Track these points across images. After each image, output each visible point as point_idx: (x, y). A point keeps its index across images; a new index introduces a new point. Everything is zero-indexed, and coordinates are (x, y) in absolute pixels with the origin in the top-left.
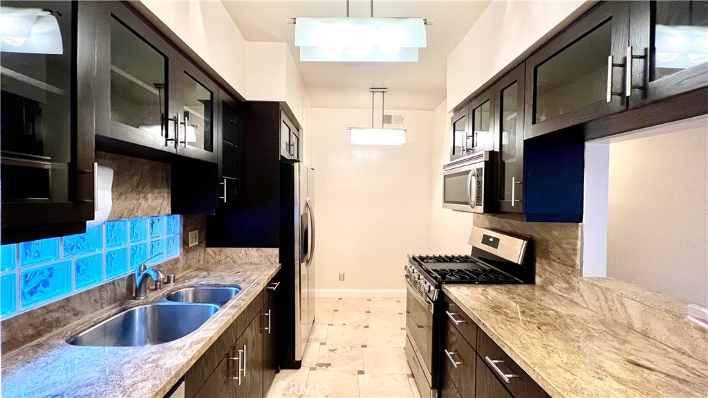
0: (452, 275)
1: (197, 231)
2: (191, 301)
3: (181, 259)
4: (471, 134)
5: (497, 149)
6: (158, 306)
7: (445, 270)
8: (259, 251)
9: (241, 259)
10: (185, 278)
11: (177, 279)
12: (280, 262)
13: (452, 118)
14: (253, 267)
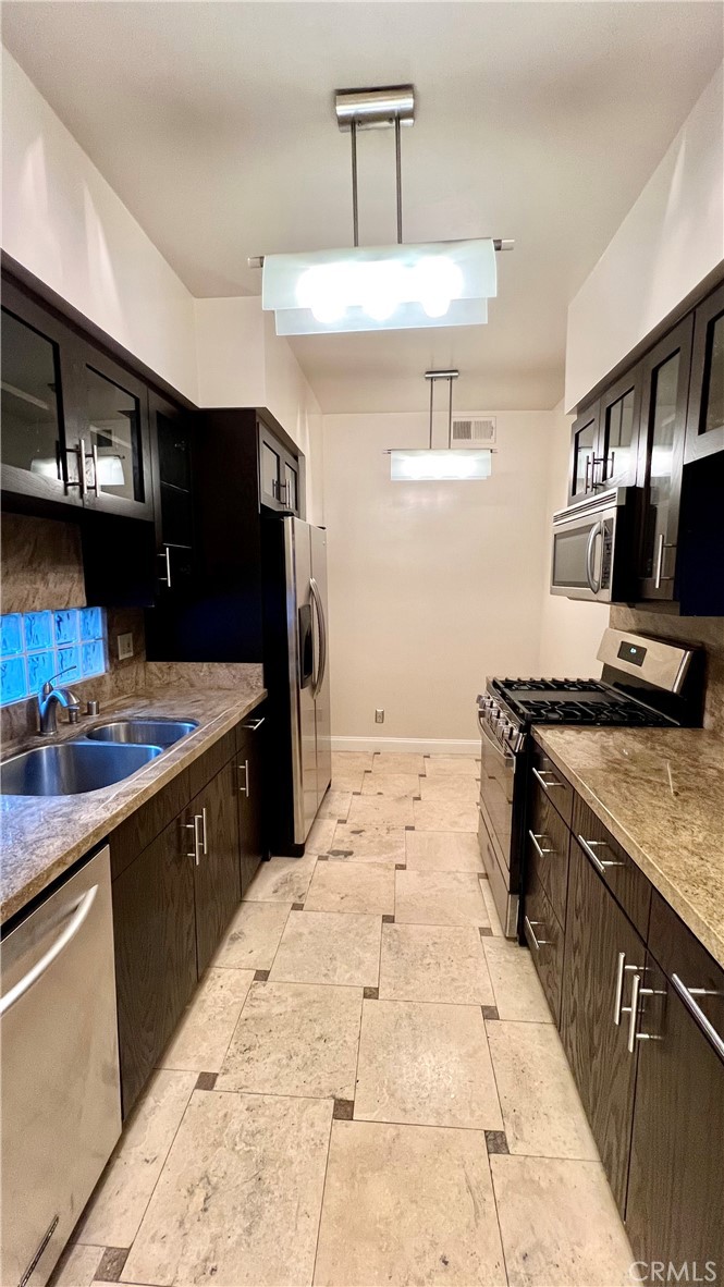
0: (553, 711)
1: (130, 635)
2: (123, 740)
3: (108, 678)
4: (601, 455)
5: (641, 484)
6: (74, 746)
7: (543, 703)
8: (231, 669)
9: (203, 681)
10: (114, 708)
11: (103, 710)
12: (265, 686)
13: (574, 425)
14: (221, 693)
